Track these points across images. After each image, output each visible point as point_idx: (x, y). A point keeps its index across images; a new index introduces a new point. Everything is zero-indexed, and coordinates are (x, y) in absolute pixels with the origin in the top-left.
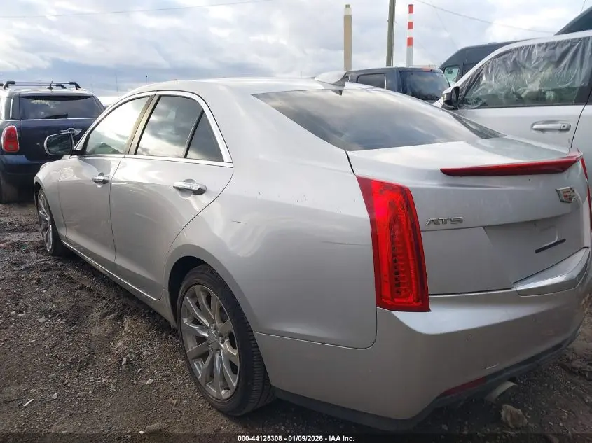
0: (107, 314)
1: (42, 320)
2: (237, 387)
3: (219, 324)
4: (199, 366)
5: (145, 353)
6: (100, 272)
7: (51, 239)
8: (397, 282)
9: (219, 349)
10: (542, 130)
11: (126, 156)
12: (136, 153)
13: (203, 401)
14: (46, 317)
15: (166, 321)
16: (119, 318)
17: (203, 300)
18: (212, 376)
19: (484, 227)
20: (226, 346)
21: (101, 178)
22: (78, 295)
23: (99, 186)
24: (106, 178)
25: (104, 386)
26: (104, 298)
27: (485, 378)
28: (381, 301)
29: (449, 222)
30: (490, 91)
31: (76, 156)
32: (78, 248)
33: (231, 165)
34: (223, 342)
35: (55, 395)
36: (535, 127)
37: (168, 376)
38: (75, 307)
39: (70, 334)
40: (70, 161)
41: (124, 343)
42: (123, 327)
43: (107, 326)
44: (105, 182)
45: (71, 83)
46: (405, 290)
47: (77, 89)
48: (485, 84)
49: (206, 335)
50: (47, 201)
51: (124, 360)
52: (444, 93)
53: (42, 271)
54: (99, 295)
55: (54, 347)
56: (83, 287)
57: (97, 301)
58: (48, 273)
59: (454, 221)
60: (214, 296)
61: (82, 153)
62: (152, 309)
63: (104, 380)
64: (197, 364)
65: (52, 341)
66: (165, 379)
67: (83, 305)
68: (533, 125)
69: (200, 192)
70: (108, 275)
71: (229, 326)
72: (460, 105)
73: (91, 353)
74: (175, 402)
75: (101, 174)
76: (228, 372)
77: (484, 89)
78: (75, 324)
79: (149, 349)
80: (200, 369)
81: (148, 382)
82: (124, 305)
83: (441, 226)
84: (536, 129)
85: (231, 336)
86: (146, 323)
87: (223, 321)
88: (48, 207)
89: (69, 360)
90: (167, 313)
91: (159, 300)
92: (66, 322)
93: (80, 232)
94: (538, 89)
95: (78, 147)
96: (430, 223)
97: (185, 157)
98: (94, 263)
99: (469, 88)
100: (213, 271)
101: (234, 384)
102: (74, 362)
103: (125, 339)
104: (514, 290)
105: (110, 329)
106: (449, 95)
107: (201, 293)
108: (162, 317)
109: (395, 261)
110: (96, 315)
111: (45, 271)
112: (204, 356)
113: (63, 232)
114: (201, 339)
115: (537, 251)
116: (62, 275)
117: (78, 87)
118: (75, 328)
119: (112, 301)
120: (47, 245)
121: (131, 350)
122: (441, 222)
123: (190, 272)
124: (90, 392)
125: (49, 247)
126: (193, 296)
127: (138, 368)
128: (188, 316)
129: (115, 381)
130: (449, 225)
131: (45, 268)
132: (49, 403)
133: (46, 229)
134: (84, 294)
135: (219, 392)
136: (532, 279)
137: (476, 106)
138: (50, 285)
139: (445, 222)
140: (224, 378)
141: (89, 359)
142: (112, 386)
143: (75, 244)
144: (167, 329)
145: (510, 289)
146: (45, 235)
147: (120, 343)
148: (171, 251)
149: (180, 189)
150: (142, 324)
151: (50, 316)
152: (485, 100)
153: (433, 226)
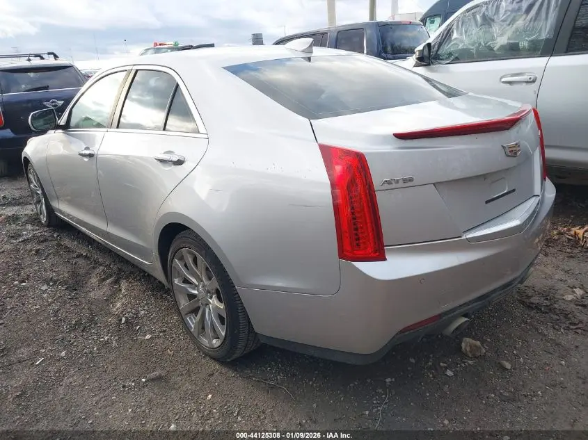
0: (104, 280)
1: (45, 287)
2: (226, 335)
3: (206, 282)
4: (192, 321)
5: (142, 312)
6: (94, 241)
7: (45, 212)
8: (357, 237)
9: (208, 304)
10: (510, 83)
11: (109, 130)
12: (118, 127)
13: (197, 350)
14: (48, 284)
15: (160, 282)
16: (117, 282)
17: (190, 261)
18: (203, 328)
19: (434, 184)
20: (214, 301)
21: (87, 152)
22: (75, 264)
23: (86, 159)
24: (92, 152)
25: (107, 343)
26: (101, 265)
27: (440, 316)
28: (343, 254)
29: (401, 182)
30: (460, 46)
31: (61, 131)
32: (70, 219)
33: (206, 136)
34: (211, 298)
35: (63, 354)
36: (503, 80)
37: (164, 331)
38: (74, 274)
39: (72, 299)
40: (54, 136)
41: (123, 304)
42: (121, 290)
43: (106, 290)
44: (91, 156)
45: (49, 54)
46: (364, 243)
47: (56, 59)
48: (456, 39)
49: (196, 292)
50: (37, 175)
51: (124, 319)
52: (416, 50)
53: (40, 242)
54: (96, 262)
55: (57, 311)
56: (80, 256)
57: (94, 268)
58: (45, 244)
59: (405, 181)
60: (200, 257)
61: (66, 127)
62: (146, 272)
63: (106, 338)
64: (190, 318)
65: (55, 307)
66: (161, 334)
67: (82, 272)
68: (501, 78)
69: (179, 162)
70: (103, 243)
71: (215, 284)
72: (433, 61)
73: (93, 315)
74: (172, 353)
75: (87, 148)
76: (217, 324)
77: (456, 44)
78: (75, 290)
79: (146, 308)
80: (193, 323)
81: (147, 337)
82: (120, 270)
83: (394, 186)
84: (503, 82)
85: (217, 292)
86: (142, 285)
87: (210, 279)
88: (38, 181)
89: (73, 322)
90: (159, 275)
91: (151, 263)
92: (67, 289)
93: (72, 203)
94: (506, 42)
95: (62, 122)
96: (384, 183)
97: (164, 129)
98: (88, 232)
99: (440, 44)
100: (197, 236)
101: (223, 334)
102: (78, 323)
103: (124, 300)
104: (464, 238)
105: (108, 293)
106: (421, 52)
107: (188, 255)
108: (155, 279)
109: (354, 219)
110: (94, 280)
111: (42, 242)
112: (195, 311)
113: (55, 204)
114: (192, 297)
115: (487, 202)
116: (59, 245)
117: (56, 57)
118: (77, 294)
119: (108, 267)
120: (42, 217)
121: (129, 310)
122: (393, 182)
123: (177, 237)
124: (95, 349)
125: (44, 220)
126: (181, 259)
127: (137, 325)
128: (179, 277)
129: (117, 338)
130: (401, 184)
131: (41, 239)
132: (59, 360)
133: (39, 202)
134: (81, 262)
135: (210, 342)
136: (482, 227)
137: (448, 62)
138: (49, 255)
139: (397, 182)
140: (214, 328)
141: (91, 320)
142: (114, 342)
143: (68, 216)
144: (161, 290)
145: (460, 237)
146: (39, 207)
147: (118, 305)
148: (158, 219)
149: (162, 161)
150: (138, 286)
151: (51, 284)
152: (457, 55)
153: (386, 186)
